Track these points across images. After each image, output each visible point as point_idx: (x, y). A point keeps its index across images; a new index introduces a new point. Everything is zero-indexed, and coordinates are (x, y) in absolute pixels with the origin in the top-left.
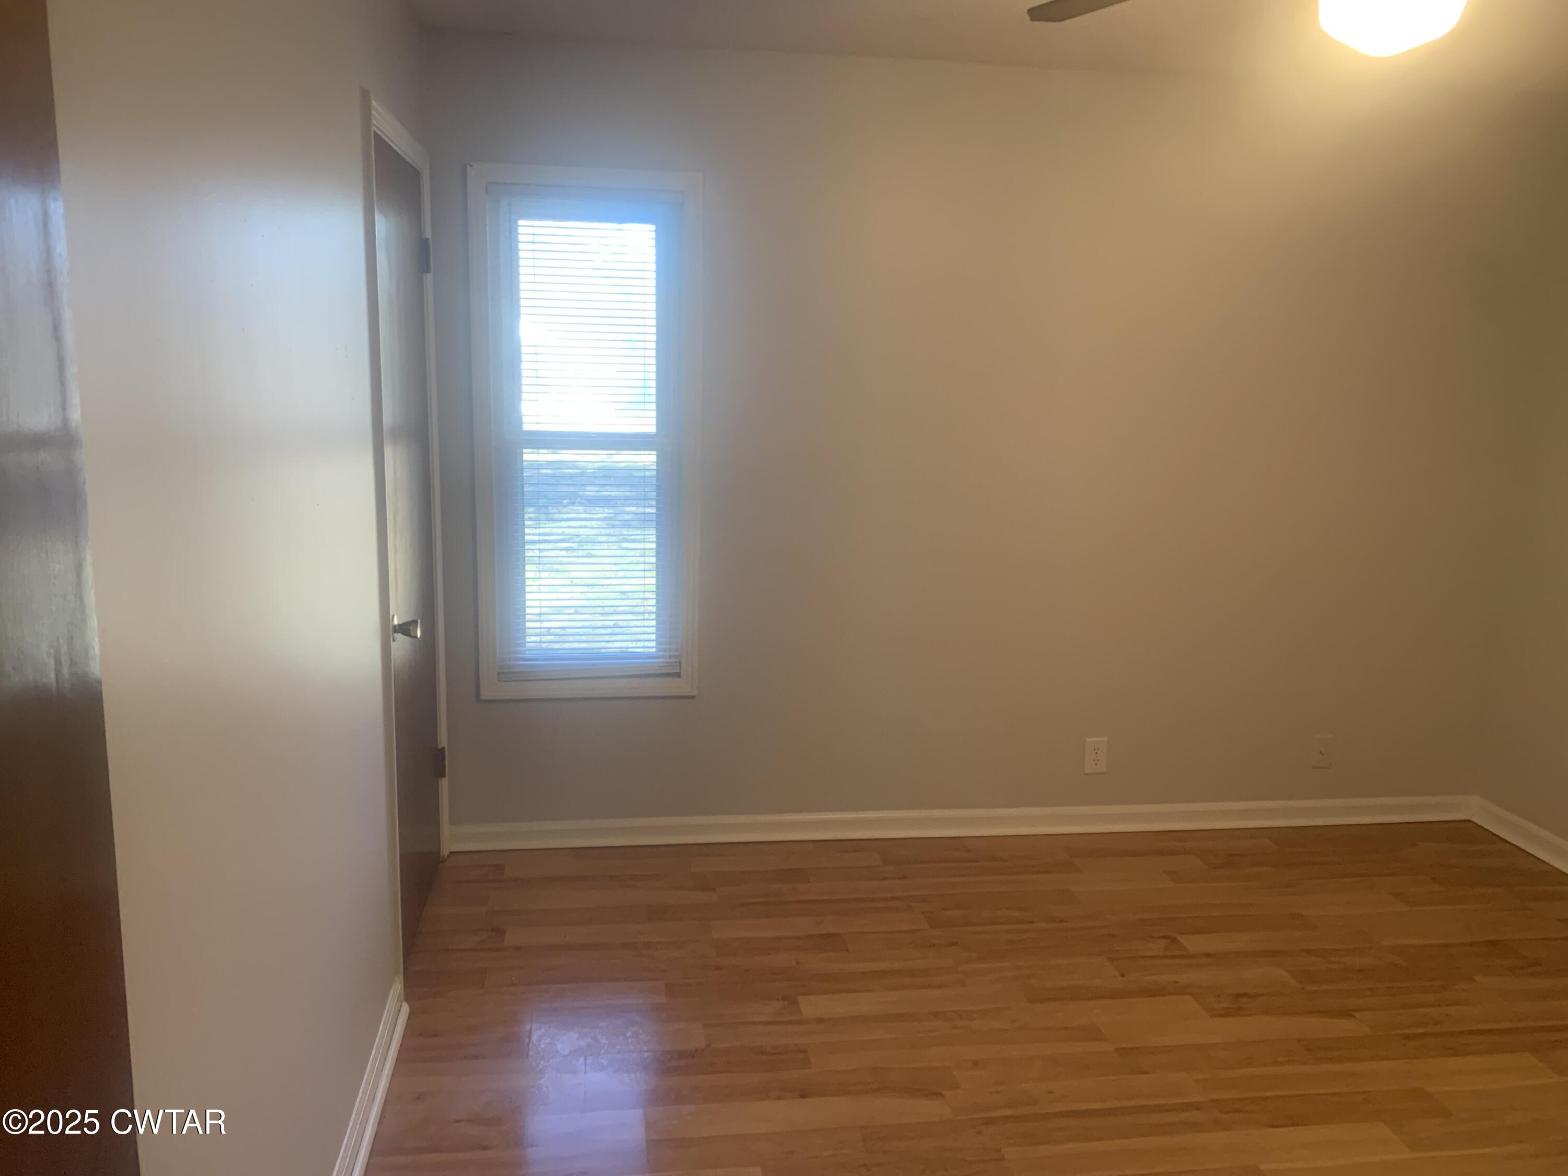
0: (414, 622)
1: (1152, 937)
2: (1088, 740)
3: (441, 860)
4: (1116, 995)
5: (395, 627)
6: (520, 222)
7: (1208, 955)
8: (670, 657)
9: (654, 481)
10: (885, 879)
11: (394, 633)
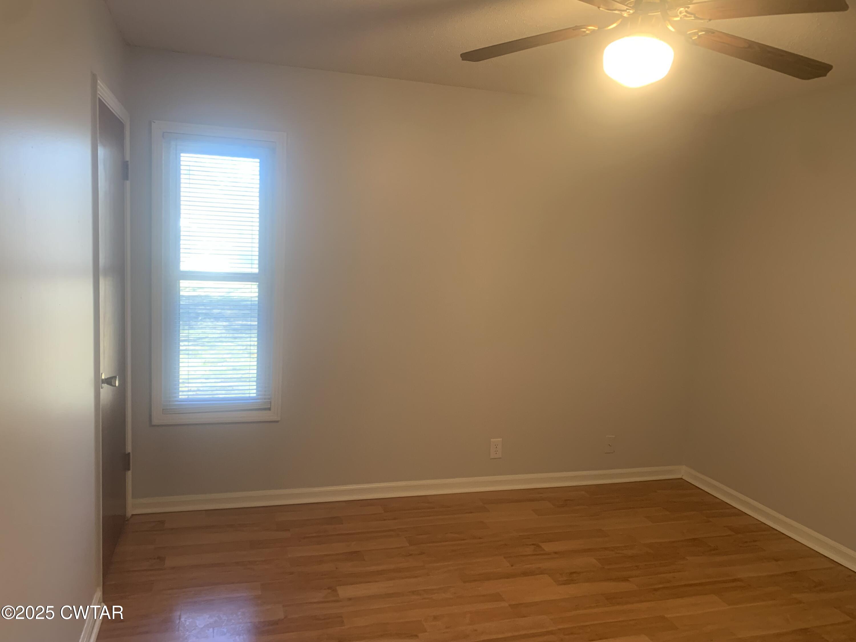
0: (115, 377)
1: (527, 545)
2: (492, 440)
3: (126, 519)
4: (508, 576)
5: (102, 380)
6: (182, 155)
7: (556, 553)
8: (265, 399)
9: (257, 307)
10: (385, 520)
11: (102, 383)
